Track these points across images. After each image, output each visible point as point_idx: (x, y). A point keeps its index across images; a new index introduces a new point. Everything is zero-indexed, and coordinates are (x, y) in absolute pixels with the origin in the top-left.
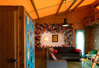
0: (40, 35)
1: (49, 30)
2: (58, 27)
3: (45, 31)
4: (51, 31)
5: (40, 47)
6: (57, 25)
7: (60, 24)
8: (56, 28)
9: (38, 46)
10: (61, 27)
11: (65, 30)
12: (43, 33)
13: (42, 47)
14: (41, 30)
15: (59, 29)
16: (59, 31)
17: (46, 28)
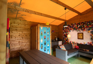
0: (68, 33)
1: (74, 29)
2: (83, 25)
3: (71, 29)
4: (76, 30)
5: (68, 42)
6: (82, 24)
7: (86, 22)
8: (81, 27)
9: (67, 42)
10: (86, 25)
11: (91, 27)
12: (70, 31)
13: (69, 42)
14: (69, 29)
15: (84, 27)
16: (84, 29)
17: (72, 27)
